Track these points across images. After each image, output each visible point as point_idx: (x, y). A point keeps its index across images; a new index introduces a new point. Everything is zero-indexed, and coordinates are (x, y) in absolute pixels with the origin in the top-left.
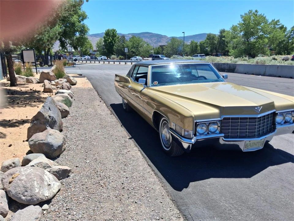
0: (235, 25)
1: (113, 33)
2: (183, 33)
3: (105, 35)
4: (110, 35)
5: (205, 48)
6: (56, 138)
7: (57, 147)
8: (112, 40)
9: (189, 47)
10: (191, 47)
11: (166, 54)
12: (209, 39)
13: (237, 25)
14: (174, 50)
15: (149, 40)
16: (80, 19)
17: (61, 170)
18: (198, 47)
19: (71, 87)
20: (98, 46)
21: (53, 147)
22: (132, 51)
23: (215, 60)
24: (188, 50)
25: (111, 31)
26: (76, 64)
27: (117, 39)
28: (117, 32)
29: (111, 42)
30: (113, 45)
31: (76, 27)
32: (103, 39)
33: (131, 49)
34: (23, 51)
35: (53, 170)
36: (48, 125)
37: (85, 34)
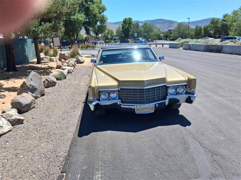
0: (236, 10)
1: (130, 21)
2: (188, 18)
3: (123, 23)
4: (127, 23)
5: (208, 31)
6: (26, 99)
7: (25, 105)
8: (129, 27)
9: (194, 31)
10: (195, 31)
11: (173, 37)
12: (213, 23)
13: (238, 9)
14: (180, 33)
15: (161, 25)
16: (101, 11)
17: (17, 119)
18: (202, 31)
19: (75, 65)
20: (117, 32)
21: (22, 105)
22: (144, 35)
23: (208, 42)
24: (193, 33)
25: (128, 19)
26: (96, 46)
27: (132, 26)
28: (133, 20)
29: (128, 28)
30: (129, 31)
31: (98, 17)
32: (121, 26)
33: (143, 34)
34: (54, 38)
35: (12, 119)
36: (29, 91)
37: (104, 23)
